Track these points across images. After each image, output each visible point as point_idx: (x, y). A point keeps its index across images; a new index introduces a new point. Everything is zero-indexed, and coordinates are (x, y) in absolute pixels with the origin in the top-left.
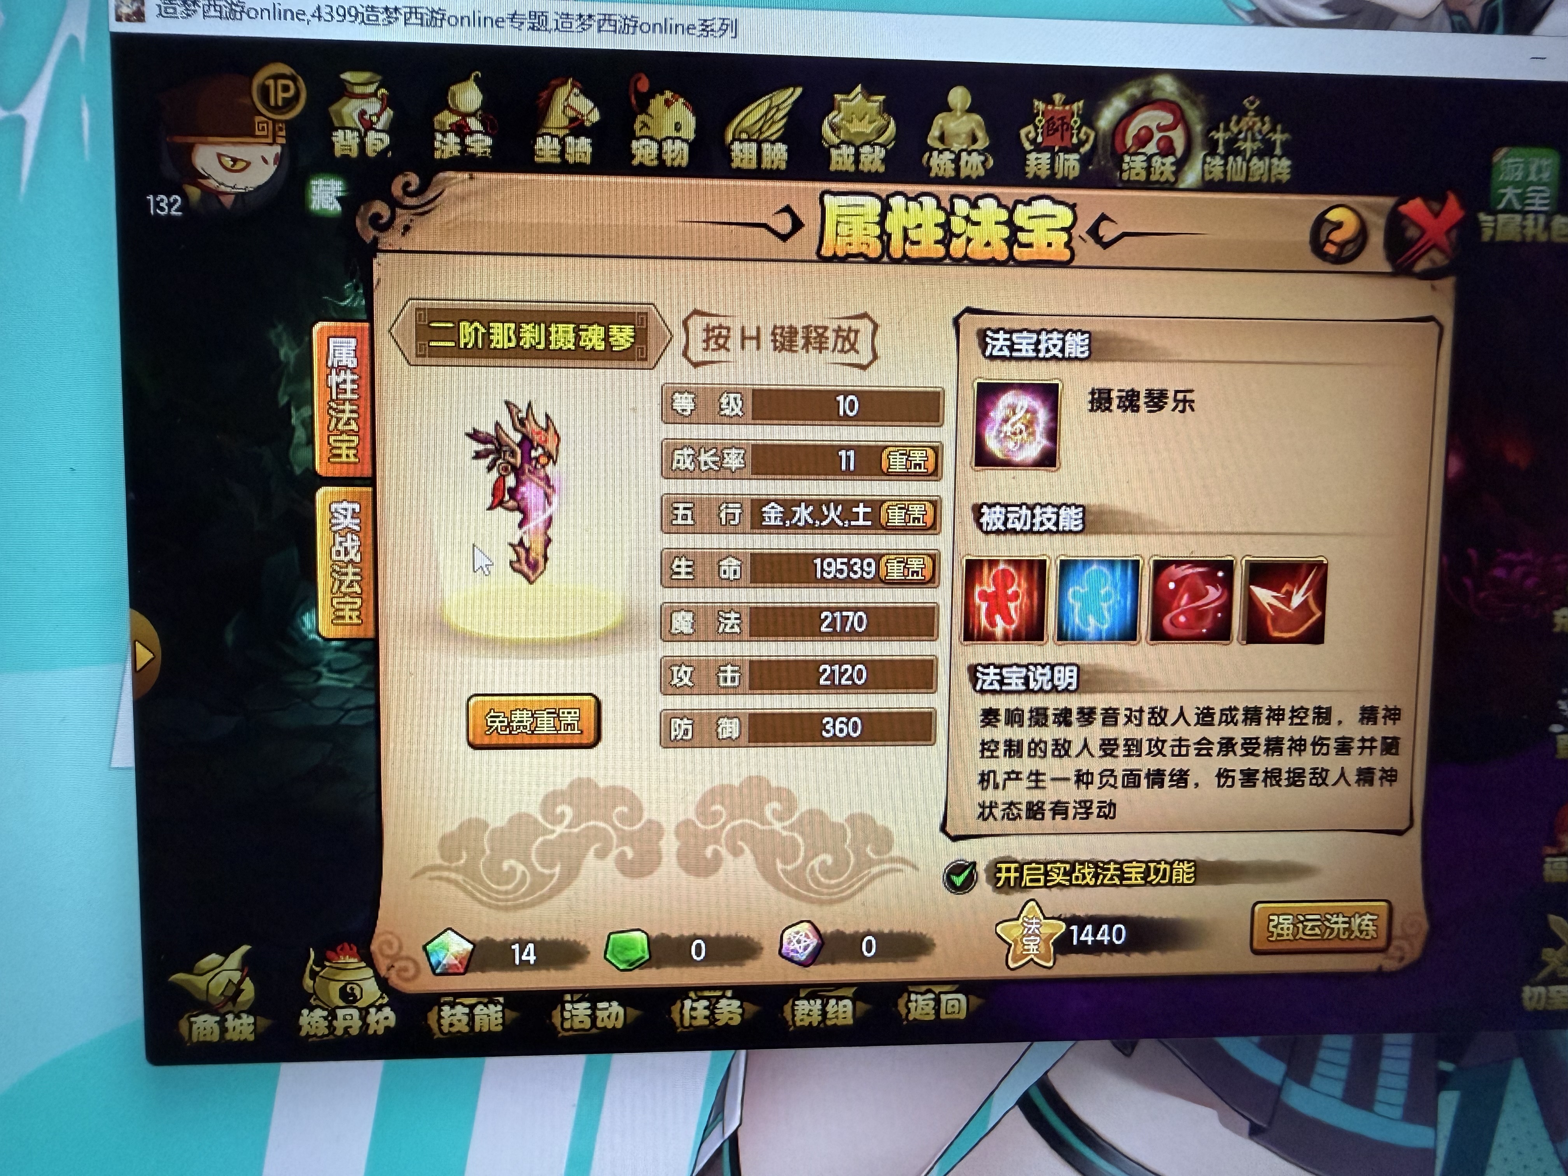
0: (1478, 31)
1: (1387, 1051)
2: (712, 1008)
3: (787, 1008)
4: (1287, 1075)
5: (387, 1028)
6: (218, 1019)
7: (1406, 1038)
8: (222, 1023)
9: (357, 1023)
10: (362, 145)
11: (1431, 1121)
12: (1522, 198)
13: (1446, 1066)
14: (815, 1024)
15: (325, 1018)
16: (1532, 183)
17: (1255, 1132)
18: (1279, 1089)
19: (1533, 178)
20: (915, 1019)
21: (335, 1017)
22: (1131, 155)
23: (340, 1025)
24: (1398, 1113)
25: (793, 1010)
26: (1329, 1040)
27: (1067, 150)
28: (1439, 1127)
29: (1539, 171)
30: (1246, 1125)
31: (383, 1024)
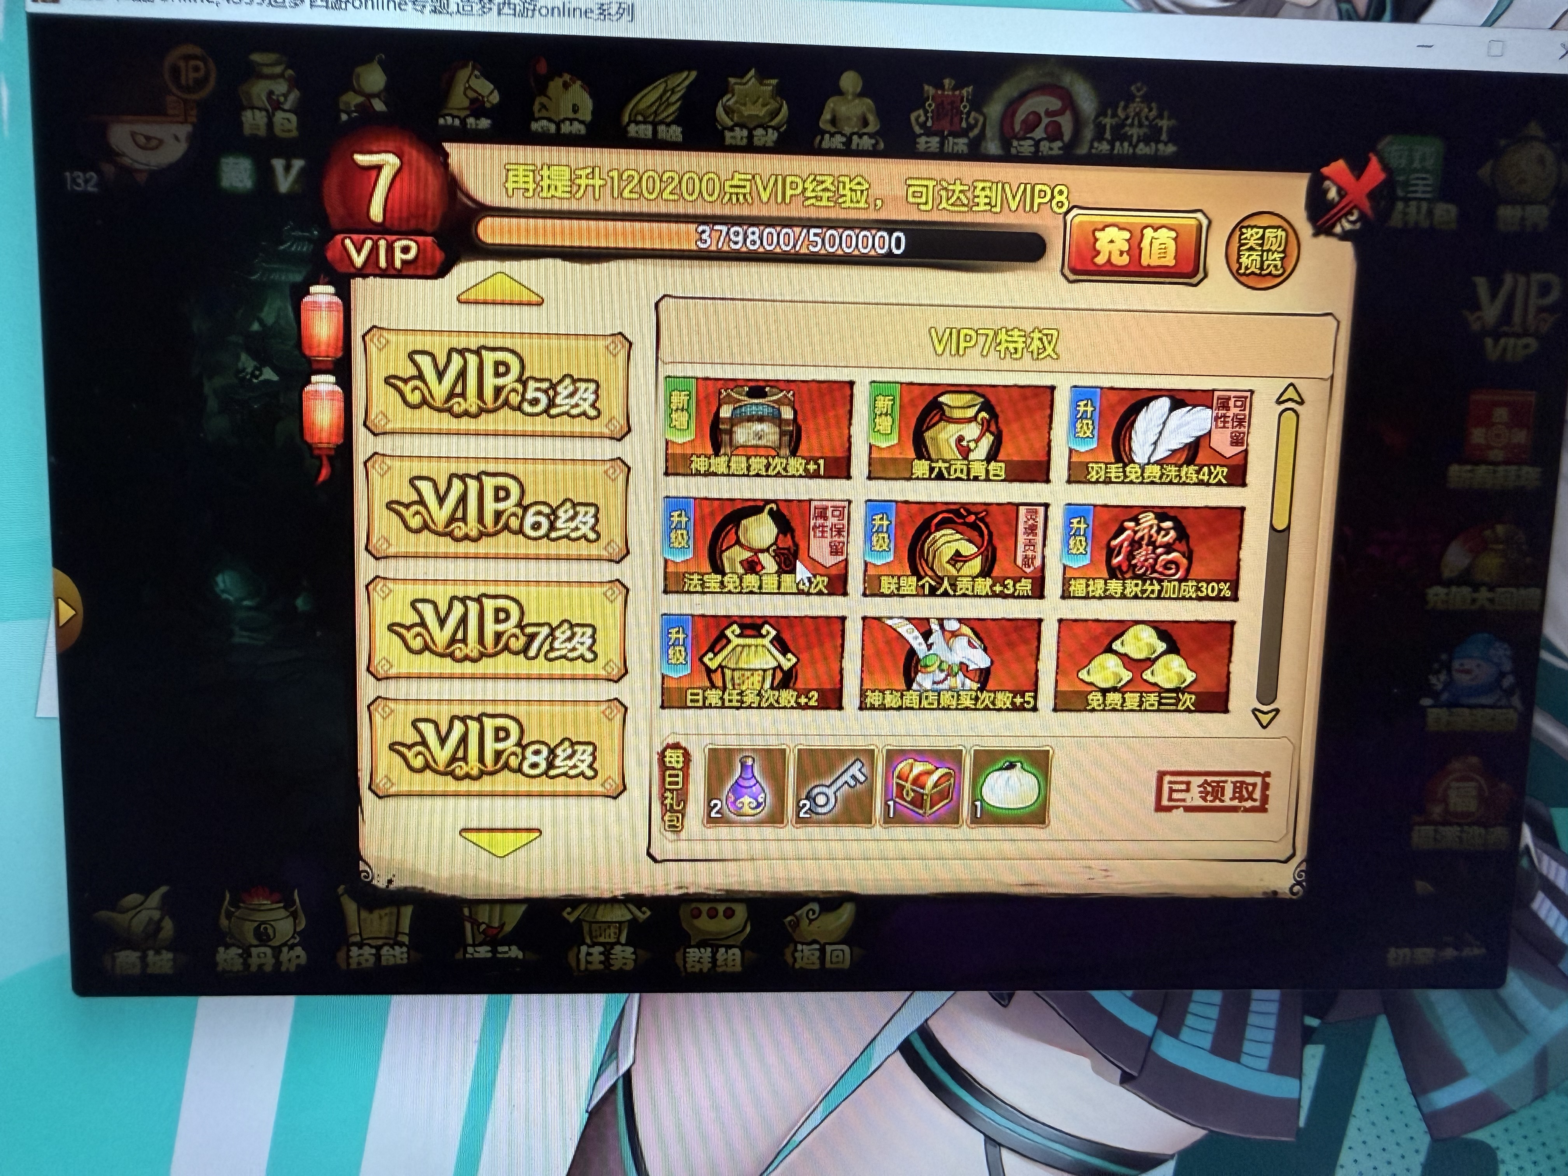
0: (1365, 19)
1: (1254, 1006)
2: (607, 954)
3: (679, 955)
4: (1158, 1026)
5: (298, 966)
6: (138, 954)
7: (1275, 994)
8: (143, 958)
9: (270, 961)
10: (270, 125)
11: (1298, 1073)
12: (1405, 185)
13: (1312, 1022)
14: (705, 970)
15: (240, 955)
16: (1416, 171)
17: (1126, 1080)
18: (1151, 1040)
19: (1416, 165)
20: (801, 968)
21: (250, 955)
22: (1019, 139)
23: (254, 961)
24: (1264, 1064)
25: (685, 958)
26: (1199, 995)
27: (956, 135)
28: (1304, 1079)
29: (1423, 159)
30: (1119, 1072)
31: (295, 962)
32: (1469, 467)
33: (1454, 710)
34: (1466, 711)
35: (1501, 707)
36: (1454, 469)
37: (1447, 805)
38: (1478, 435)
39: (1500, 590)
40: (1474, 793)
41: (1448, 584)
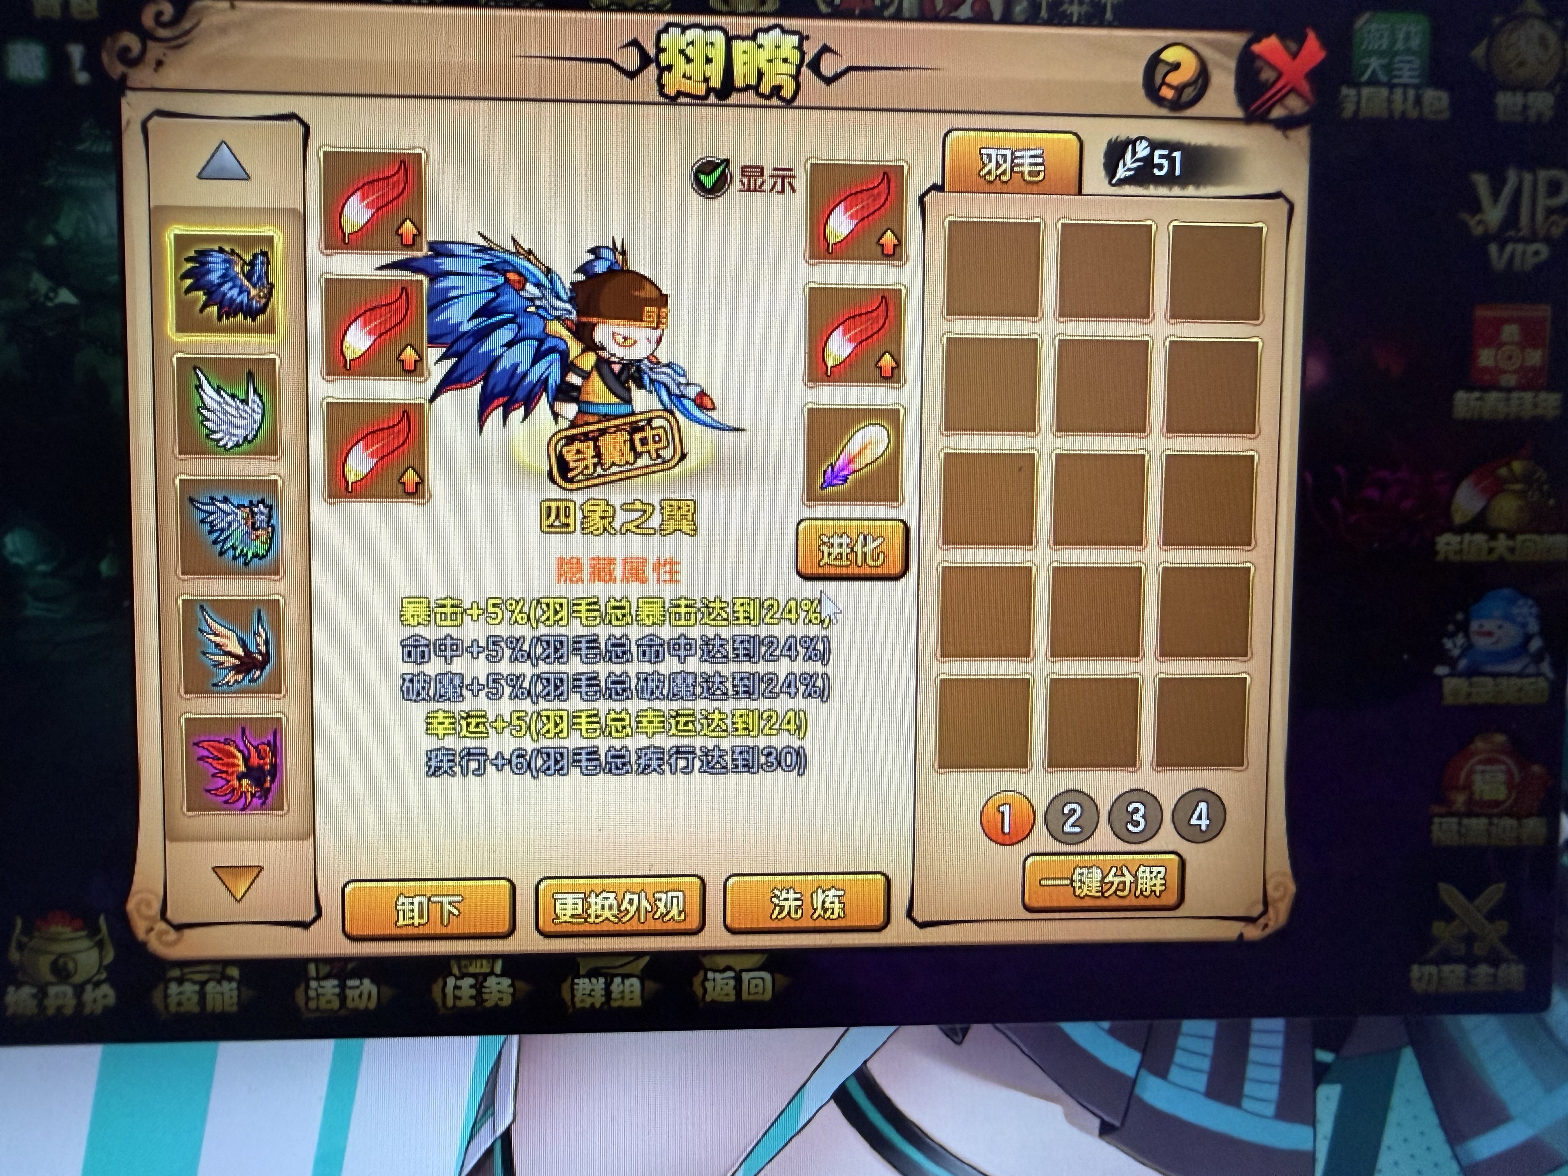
1: (1255, 1039)
2: (479, 986)
3: (566, 987)
4: (1141, 1065)
5: (106, 1008)
7: (1278, 1024)
9: (70, 1002)
10: (66, 5)
11: (1311, 1121)
12: (1388, 69)
13: (1325, 1056)
14: (598, 1005)
15: (35, 996)
16: (1399, 53)
17: (1106, 1130)
18: (1134, 1082)
20: (713, 1001)
21: (46, 996)
23: (51, 1004)
24: (1270, 1110)
25: (572, 990)
26: (1188, 1026)
28: (1318, 1125)
29: (1407, 38)
30: (1097, 1122)
31: (101, 1003)
32: (1477, 394)
33: (1475, 679)
34: (1489, 681)
35: (1528, 676)
36: (1461, 396)
37: (1472, 793)
38: (1486, 357)
39: (1520, 538)
40: (1502, 777)
41: (1461, 530)
